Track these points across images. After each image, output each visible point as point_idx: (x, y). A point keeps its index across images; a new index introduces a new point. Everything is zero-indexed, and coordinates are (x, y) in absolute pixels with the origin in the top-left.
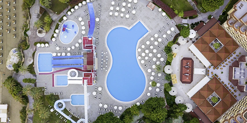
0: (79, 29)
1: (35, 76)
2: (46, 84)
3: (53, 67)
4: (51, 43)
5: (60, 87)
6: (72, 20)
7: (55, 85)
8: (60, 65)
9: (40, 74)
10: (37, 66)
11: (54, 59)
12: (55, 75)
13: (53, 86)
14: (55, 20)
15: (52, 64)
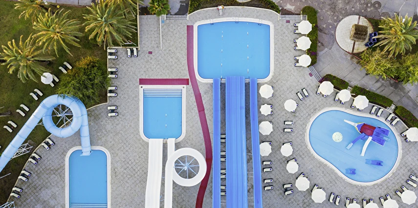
0: (365, 187)
1: (183, 11)
2: (150, 53)
3: (216, 81)
4: (311, 75)
5: (138, 109)
6: (403, 157)
7: (145, 87)
8: (223, 108)
9: (190, 29)
10: (219, 16)
11: (247, 85)
12: (183, 88)
13: (143, 82)
14: (403, 89)
15: (229, 79)
